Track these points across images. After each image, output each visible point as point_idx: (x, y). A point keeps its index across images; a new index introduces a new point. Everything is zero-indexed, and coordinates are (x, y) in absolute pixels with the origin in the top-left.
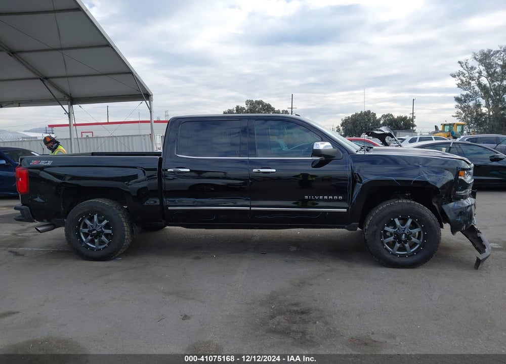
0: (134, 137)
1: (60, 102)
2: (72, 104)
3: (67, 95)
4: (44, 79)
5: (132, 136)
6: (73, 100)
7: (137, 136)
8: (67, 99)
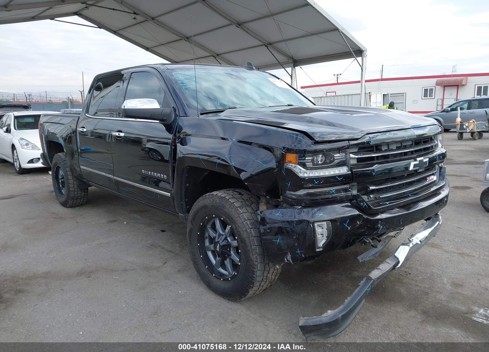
0: (353, 96)
1: (284, 66)
2: (295, 66)
3: (291, 58)
4: (268, 45)
5: (352, 95)
6: (296, 62)
7: (357, 94)
8: (291, 61)
